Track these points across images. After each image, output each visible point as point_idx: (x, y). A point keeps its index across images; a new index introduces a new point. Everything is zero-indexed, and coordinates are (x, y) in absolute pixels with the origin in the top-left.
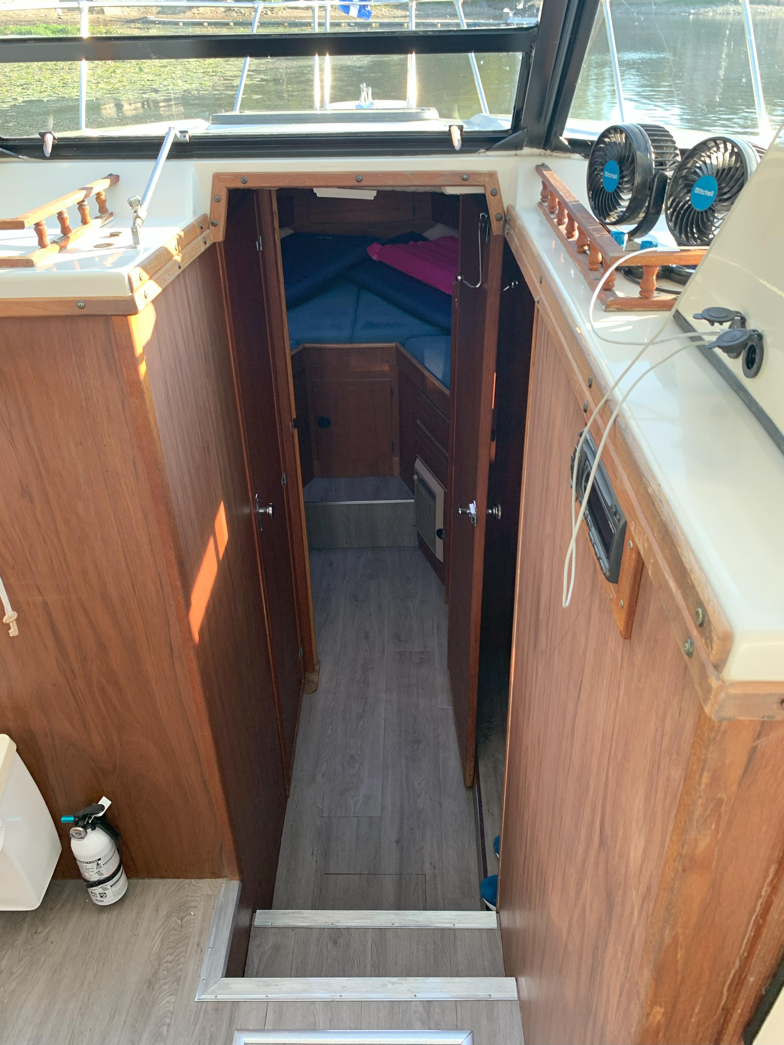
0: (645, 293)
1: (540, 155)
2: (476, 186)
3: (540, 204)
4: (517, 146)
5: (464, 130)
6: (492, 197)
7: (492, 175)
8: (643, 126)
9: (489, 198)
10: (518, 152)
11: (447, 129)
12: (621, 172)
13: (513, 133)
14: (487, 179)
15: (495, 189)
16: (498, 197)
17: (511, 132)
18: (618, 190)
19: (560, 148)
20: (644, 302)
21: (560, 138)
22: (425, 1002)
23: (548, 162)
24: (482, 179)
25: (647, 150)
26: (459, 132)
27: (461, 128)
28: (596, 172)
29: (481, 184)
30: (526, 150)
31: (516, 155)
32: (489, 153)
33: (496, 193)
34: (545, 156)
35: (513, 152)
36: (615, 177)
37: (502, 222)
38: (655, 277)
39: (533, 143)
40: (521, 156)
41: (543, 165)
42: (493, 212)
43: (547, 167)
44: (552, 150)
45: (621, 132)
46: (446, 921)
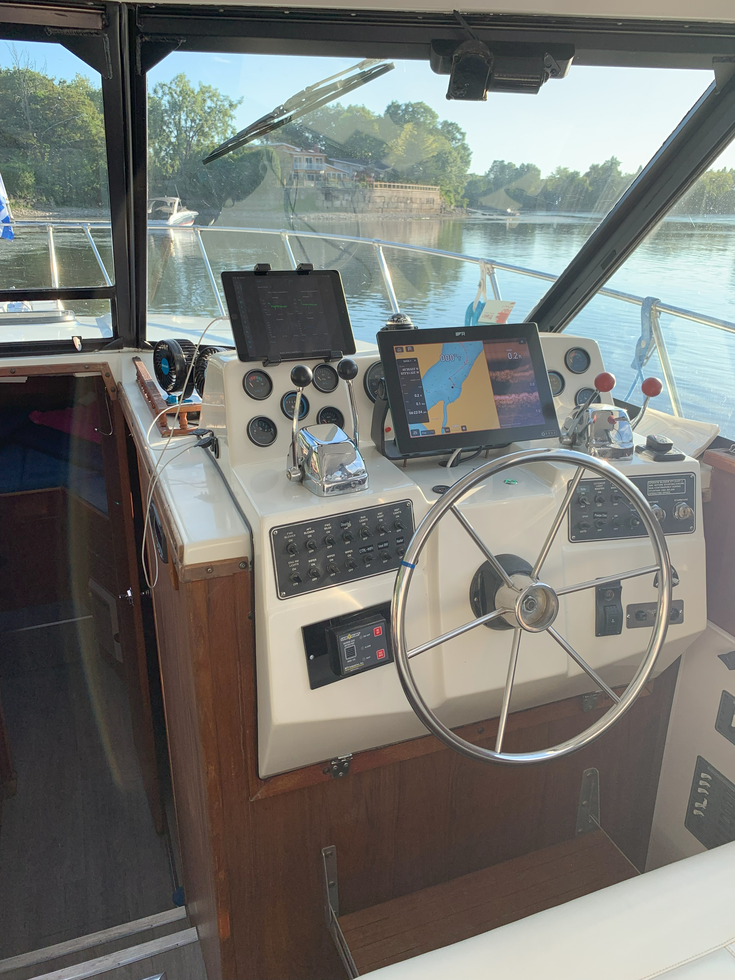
0: (183, 426)
1: (135, 351)
2: (95, 371)
3: (137, 381)
4: (119, 347)
5: (83, 338)
6: (107, 378)
7: (105, 365)
8: (177, 340)
9: (105, 378)
10: (120, 350)
11: (71, 338)
12: (169, 364)
13: (115, 339)
14: (102, 367)
15: (108, 373)
16: (110, 377)
17: (113, 338)
18: (170, 374)
19: (146, 347)
20: (183, 431)
21: (145, 342)
22: (127, 966)
23: (139, 355)
24: (98, 368)
25: (180, 353)
26: (79, 340)
27: (80, 338)
28: (158, 364)
29: (98, 370)
30: (125, 349)
31: (119, 352)
32: (101, 352)
33: (109, 375)
34: (138, 352)
35: (117, 351)
36: (167, 367)
37: (116, 392)
38: (186, 418)
39: (129, 344)
40: (122, 352)
41: (136, 358)
42: (108, 386)
43: (139, 358)
44: (142, 349)
45: (166, 344)
46: (145, 925)
